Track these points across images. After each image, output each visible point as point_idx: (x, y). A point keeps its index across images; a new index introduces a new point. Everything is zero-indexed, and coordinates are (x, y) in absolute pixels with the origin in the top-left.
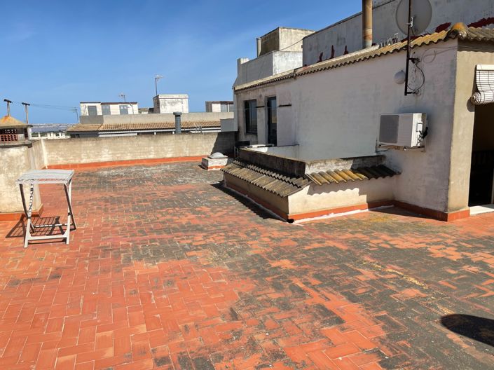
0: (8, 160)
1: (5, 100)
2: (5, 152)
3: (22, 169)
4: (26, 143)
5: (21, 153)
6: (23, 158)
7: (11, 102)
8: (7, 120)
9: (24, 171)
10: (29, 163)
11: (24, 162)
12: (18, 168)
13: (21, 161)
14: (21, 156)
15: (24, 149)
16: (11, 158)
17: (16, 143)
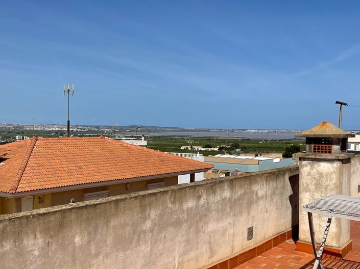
0: (317, 176)
1: (337, 102)
2: (315, 165)
3: (331, 190)
4: (340, 158)
5: (332, 170)
6: (334, 176)
7: (345, 104)
8: (324, 127)
9: (333, 193)
10: (341, 183)
11: (334, 181)
12: (326, 188)
13: (331, 180)
14: (331, 173)
15: (336, 165)
16: (321, 175)
17: (329, 157)
